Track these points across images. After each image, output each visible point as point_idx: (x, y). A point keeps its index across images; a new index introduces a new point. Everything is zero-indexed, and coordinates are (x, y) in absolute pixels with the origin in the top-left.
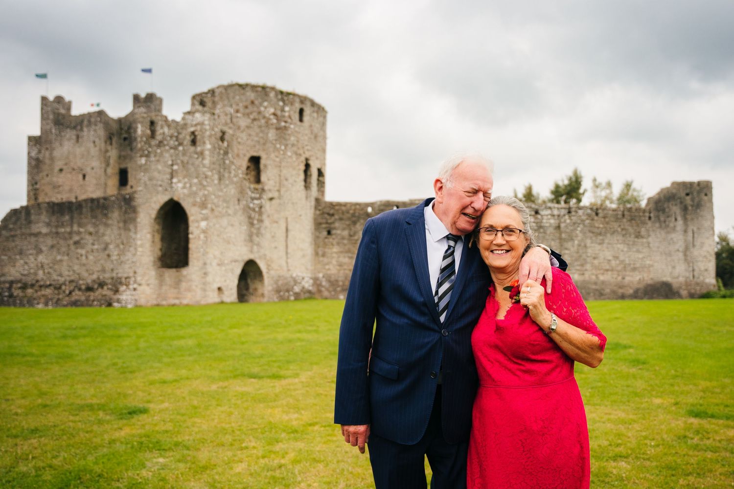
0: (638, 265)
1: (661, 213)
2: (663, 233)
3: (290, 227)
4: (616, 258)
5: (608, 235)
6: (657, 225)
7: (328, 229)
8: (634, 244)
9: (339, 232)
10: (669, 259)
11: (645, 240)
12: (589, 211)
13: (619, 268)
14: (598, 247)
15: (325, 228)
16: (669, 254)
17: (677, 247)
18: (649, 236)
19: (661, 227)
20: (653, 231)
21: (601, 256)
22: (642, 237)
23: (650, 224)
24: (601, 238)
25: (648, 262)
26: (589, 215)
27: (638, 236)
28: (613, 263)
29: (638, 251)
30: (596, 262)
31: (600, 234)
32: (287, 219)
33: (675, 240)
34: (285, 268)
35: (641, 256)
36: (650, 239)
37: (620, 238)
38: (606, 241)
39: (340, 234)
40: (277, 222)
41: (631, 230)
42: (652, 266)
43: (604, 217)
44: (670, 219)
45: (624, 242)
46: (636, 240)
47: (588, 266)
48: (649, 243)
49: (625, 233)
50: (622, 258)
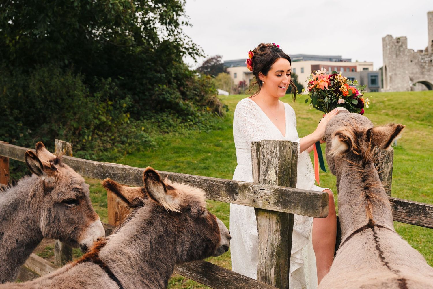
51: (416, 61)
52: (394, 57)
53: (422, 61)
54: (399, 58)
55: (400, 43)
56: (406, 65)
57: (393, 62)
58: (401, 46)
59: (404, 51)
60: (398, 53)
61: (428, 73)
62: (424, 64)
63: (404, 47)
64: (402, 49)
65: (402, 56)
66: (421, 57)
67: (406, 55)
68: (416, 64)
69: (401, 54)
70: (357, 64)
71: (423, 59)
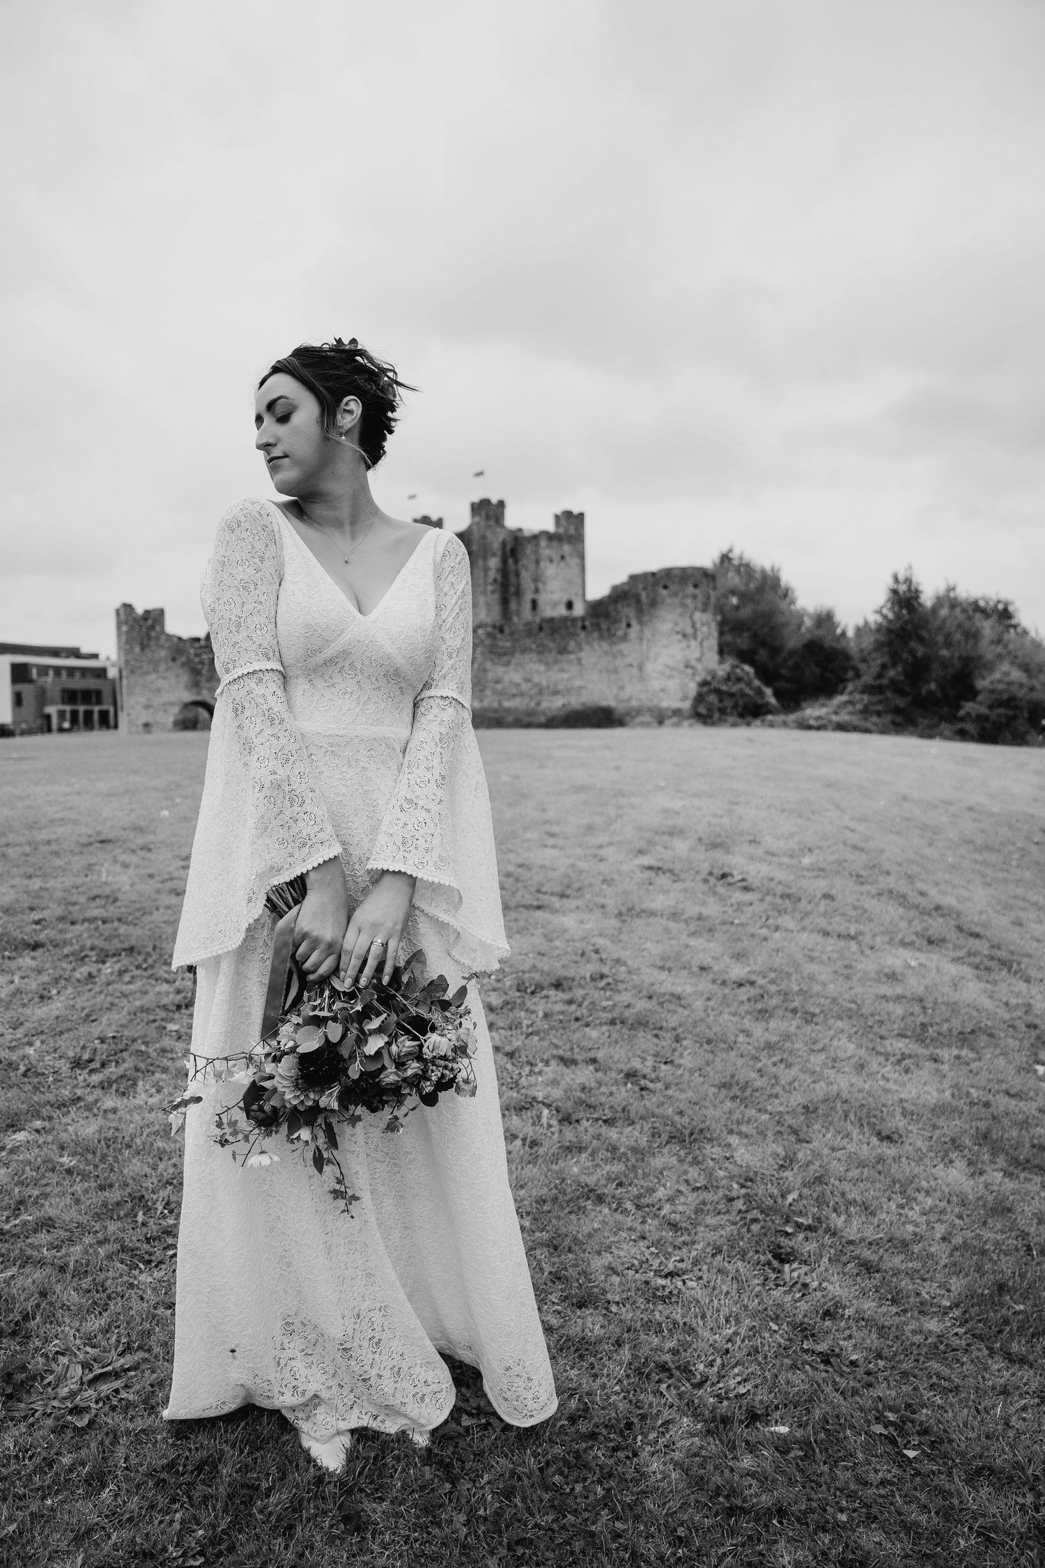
0: (561, 687)
1: (602, 620)
2: (605, 645)
4: (527, 680)
5: (517, 655)
6: (595, 635)
8: (556, 662)
10: (613, 677)
11: (572, 657)
12: (489, 629)
13: (533, 692)
14: (501, 669)
16: (616, 671)
17: (628, 661)
18: (581, 649)
19: (601, 638)
20: (588, 643)
21: (506, 679)
22: (570, 653)
23: (582, 635)
24: (505, 658)
25: (577, 683)
26: (489, 635)
27: (563, 651)
28: (524, 687)
29: (562, 670)
30: (499, 687)
31: (505, 654)
33: (626, 652)
35: (565, 676)
36: (583, 655)
37: (534, 656)
38: (514, 661)
41: (552, 645)
42: (585, 687)
43: (512, 634)
44: (617, 625)
45: (541, 661)
46: (559, 657)
47: (488, 692)
48: (579, 661)
49: (542, 650)
50: (536, 679)
51: (184, 659)
52: (137, 649)
53: (196, 660)
54: (147, 651)
55: (150, 622)
56: (162, 667)
57: (136, 660)
58: (152, 627)
59: (157, 638)
60: (145, 642)
61: (208, 685)
62: (199, 667)
63: (158, 628)
64: (153, 634)
65: (154, 648)
66: (192, 651)
67: (162, 647)
68: (183, 665)
69: (152, 643)
70: (107, 664)
71: (196, 655)
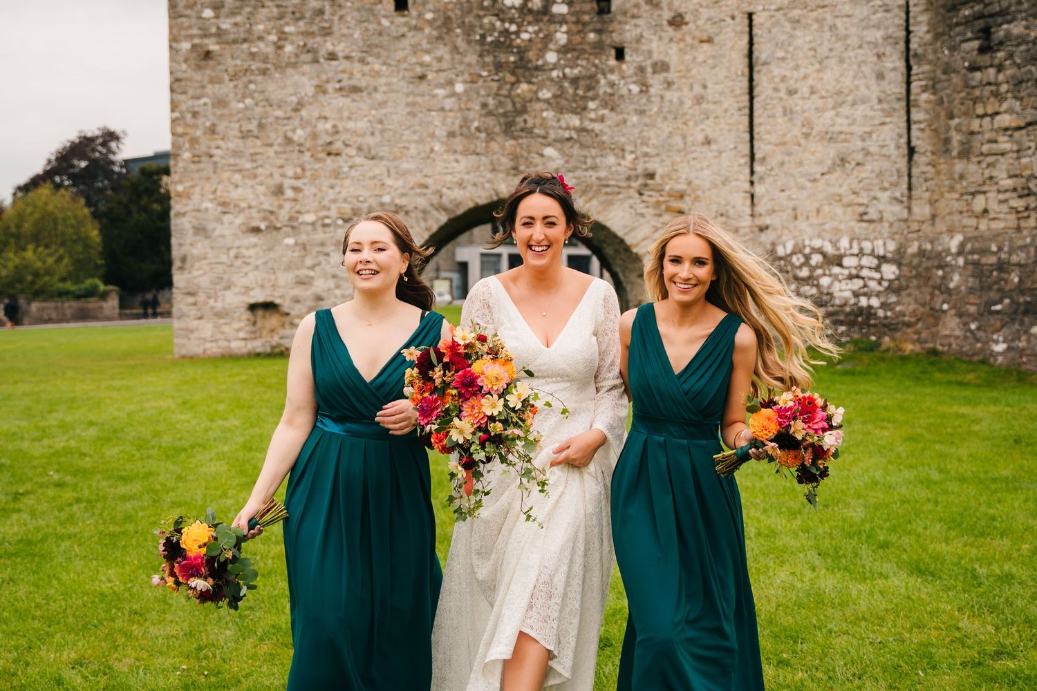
3: (762, 52)
7: (981, 23)
9: (1017, 28)
15: (968, 22)
32: (750, 16)
34: (746, 222)
39: (1022, 40)
40: (709, 40)
